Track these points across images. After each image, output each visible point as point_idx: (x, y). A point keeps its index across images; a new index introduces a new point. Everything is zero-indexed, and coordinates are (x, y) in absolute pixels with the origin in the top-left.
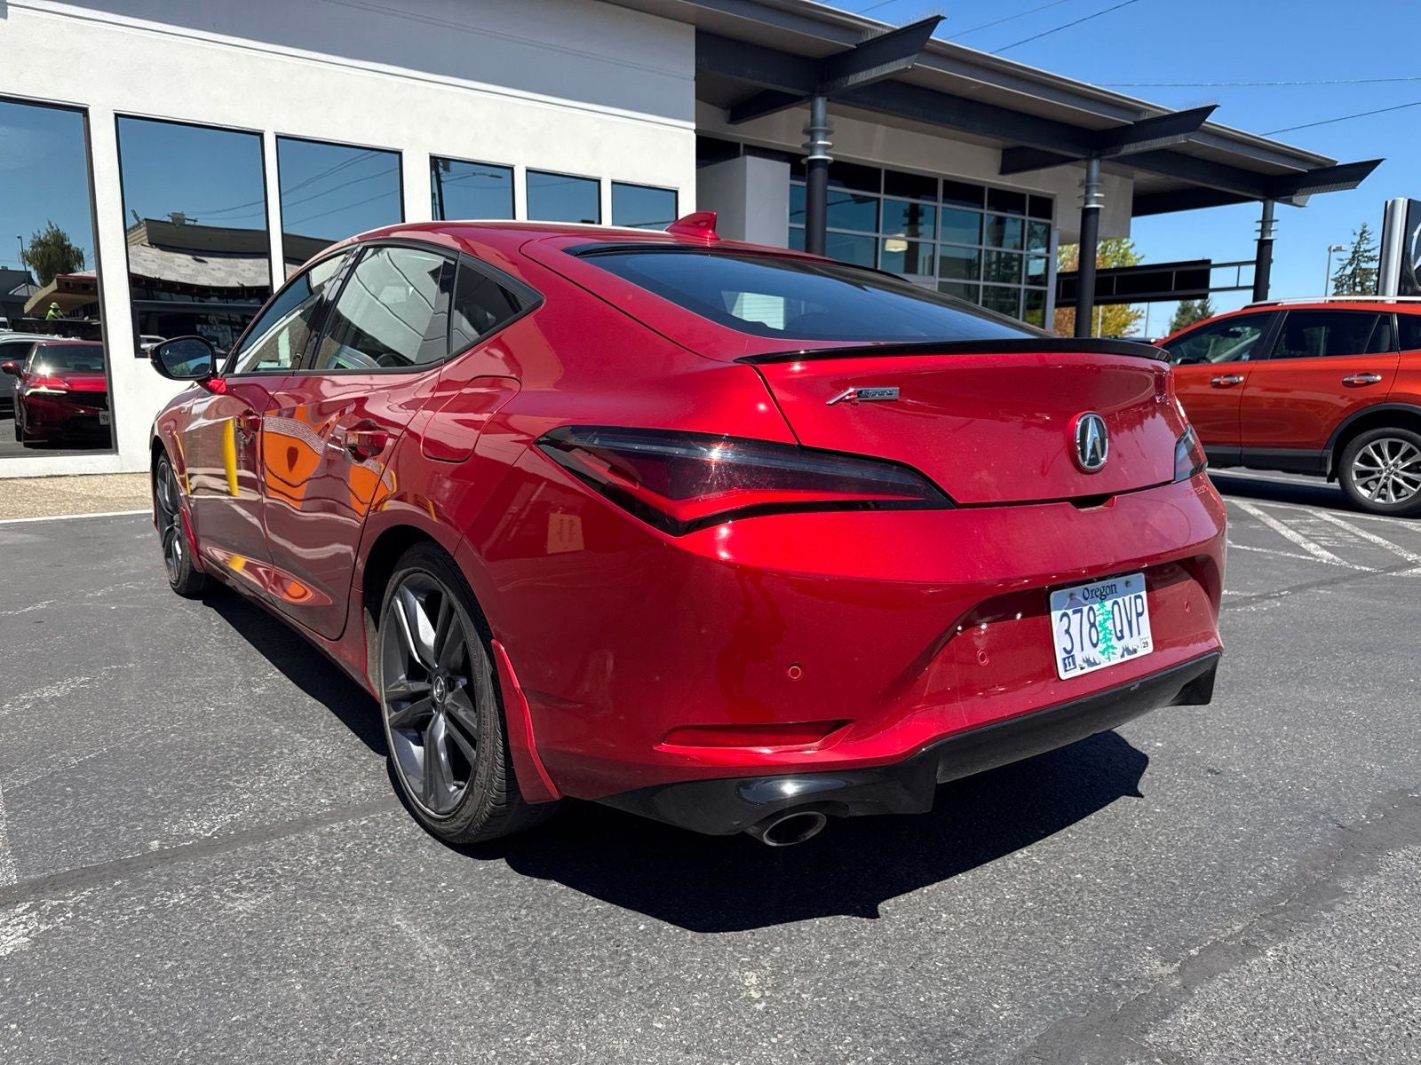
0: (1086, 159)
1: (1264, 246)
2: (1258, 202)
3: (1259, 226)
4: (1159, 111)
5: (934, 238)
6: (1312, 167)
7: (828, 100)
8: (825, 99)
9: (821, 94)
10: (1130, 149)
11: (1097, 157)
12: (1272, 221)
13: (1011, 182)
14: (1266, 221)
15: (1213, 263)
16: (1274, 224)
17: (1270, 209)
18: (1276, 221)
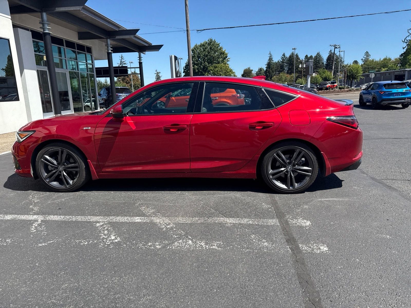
0: (106, 39)
1: (140, 64)
2: (137, 53)
3: (139, 59)
4: (124, 28)
5: (65, 58)
6: (148, 45)
7: (47, 14)
8: (46, 13)
9: (45, 12)
10: (118, 37)
11: (109, 38)
12: (141, 58)
13: (81, 42)
14: (140, 57)
15: (128, 67)
16: (142, 58)
17: (140, 54)
18: (142, 57)
